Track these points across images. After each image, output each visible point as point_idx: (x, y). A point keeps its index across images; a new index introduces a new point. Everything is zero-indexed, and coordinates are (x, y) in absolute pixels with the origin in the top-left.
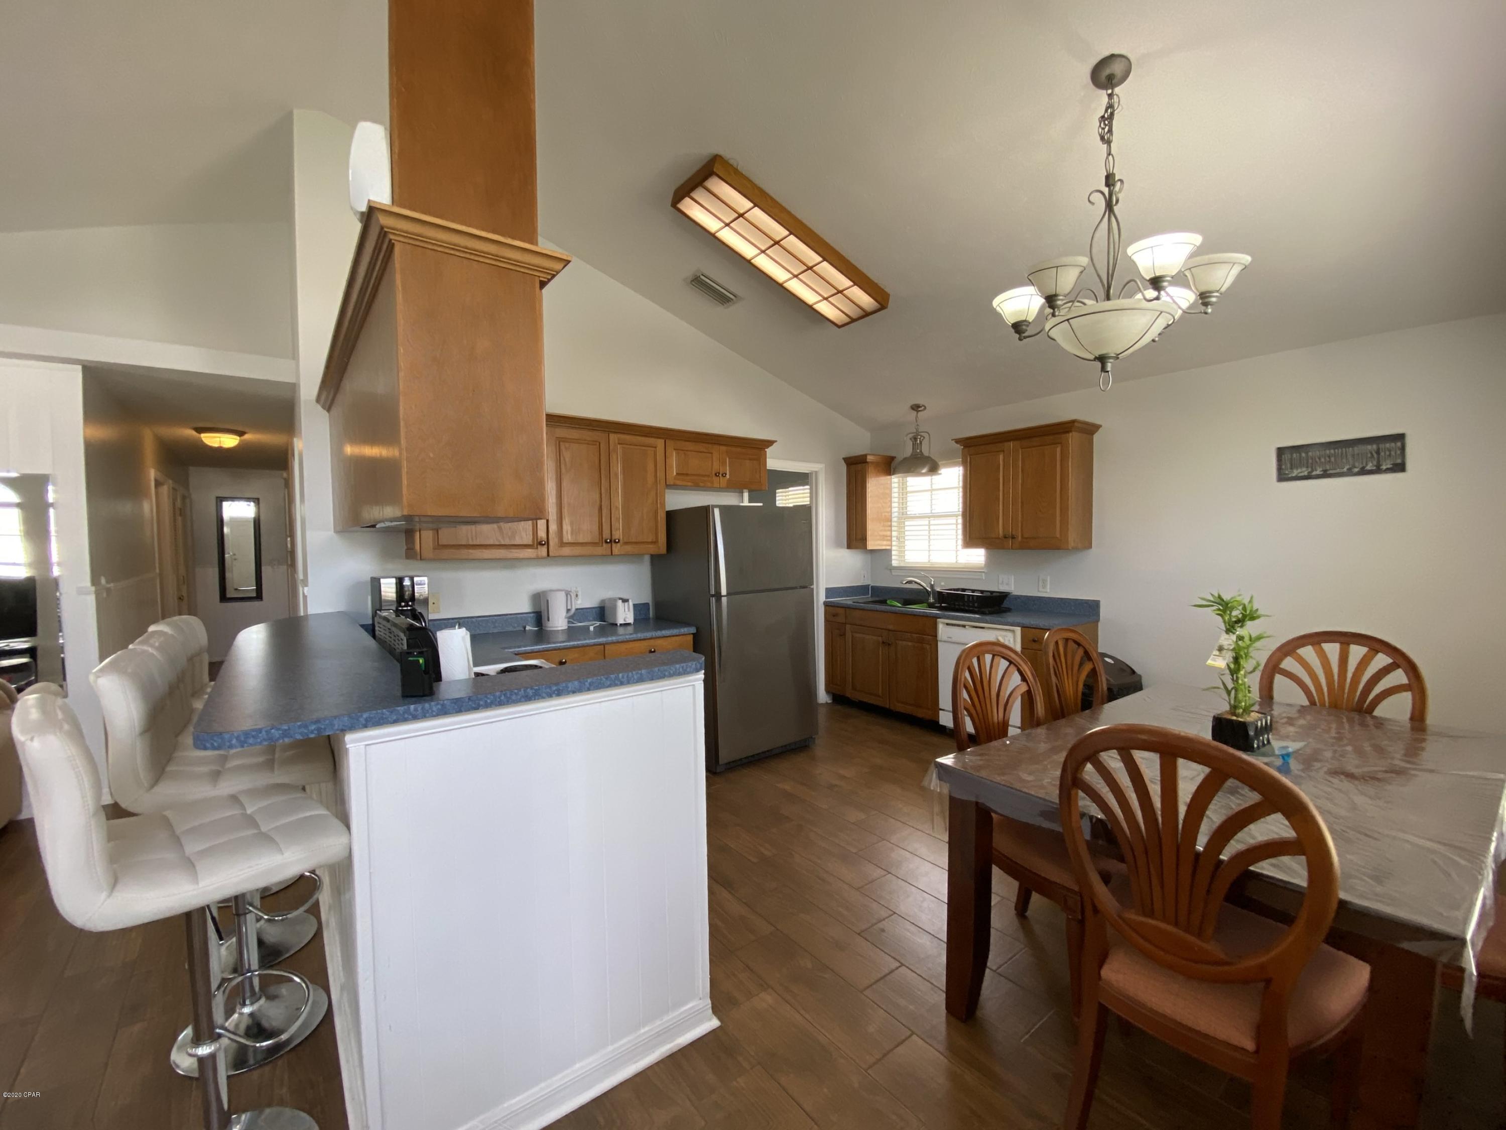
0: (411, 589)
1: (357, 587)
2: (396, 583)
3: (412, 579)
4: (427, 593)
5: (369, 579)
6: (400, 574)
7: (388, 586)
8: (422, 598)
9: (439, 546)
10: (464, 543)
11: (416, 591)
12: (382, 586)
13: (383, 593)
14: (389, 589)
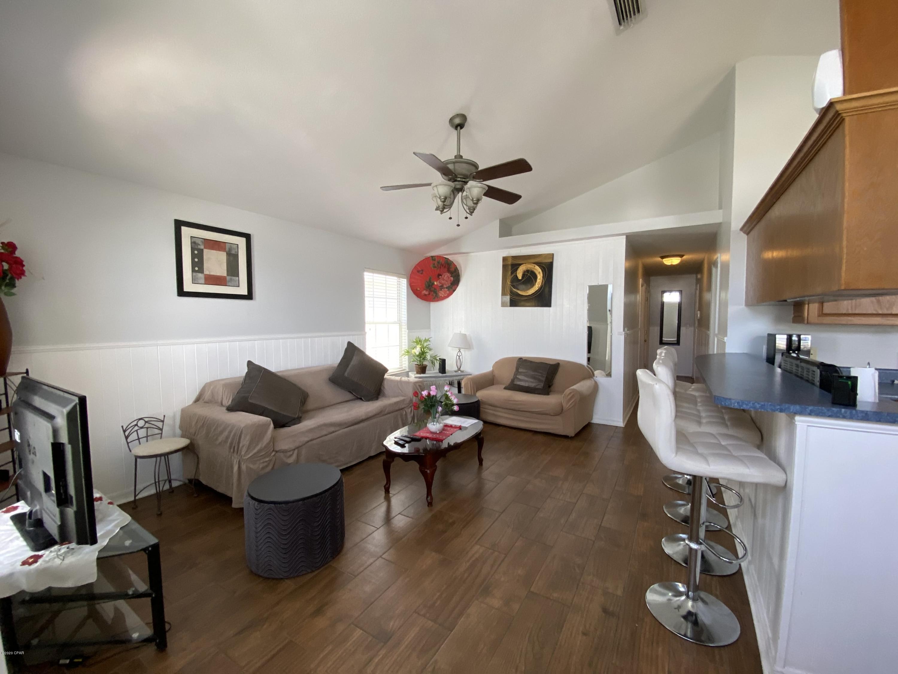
0: (797, 343)
1: (757, 340)
2: (787, 339)
3: (799, 336)
4: (810, 346)
5: (766, 335)
6: (790, 333)
7: (782, 340)
8: (805, 349)
9: (822, 314)
10: (844, 312)
11: (801, 344)
12: (777, 340)
13: (777, 345)
14: (781, 342)
